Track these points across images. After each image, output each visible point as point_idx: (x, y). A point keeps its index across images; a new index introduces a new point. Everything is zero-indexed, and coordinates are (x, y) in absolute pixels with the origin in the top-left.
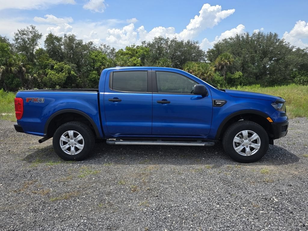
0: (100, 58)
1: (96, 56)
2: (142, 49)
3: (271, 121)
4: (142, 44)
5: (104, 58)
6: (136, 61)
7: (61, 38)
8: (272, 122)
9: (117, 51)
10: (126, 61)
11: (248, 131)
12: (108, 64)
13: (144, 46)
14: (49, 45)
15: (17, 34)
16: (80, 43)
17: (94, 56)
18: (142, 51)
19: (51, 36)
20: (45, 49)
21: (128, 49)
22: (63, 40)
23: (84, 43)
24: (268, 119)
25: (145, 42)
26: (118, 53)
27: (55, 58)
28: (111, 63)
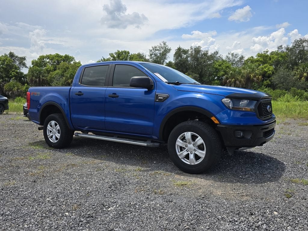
0: (224, 68)
1: (219, 66)
2: (277, 54)
3: (216, 122)
4: (277, 49)
5: (228, 67)
6: (267, 68)
7: (188, 51)
8: (219, 123)
9: (246, 59)
10: (254, 68)
11: (192, 134)
12: (231, 73)
13: (280, 51)
14: (177, 58)
15: (151, 51)
16: (205, 54)
17: (218, 65)
18: (276, 57)
19: (179, 49)
20: (173, 62)
21: (259, 55)
22: (190, 53)
23: (209, 54)
24: (213, 118)
25: (281, 46)
26: (247, 60)
27: (180, 69)
28: (235, 72)
